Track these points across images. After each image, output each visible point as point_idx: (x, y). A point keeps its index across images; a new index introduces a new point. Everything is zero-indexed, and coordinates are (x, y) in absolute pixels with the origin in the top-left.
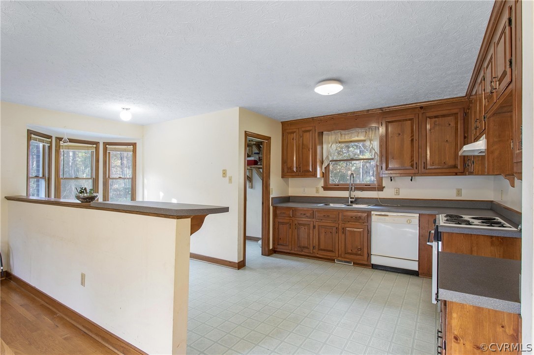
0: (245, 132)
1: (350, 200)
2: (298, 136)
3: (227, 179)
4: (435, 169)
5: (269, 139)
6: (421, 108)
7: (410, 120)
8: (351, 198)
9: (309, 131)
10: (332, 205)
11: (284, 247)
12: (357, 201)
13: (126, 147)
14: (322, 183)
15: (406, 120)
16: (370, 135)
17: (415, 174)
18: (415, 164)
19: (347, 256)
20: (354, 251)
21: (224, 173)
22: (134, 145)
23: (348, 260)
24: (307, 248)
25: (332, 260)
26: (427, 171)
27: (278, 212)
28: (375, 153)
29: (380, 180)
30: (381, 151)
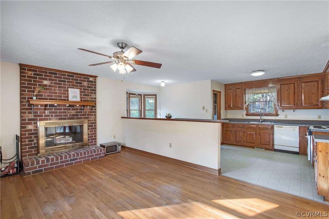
0: (213, 90)
1: (261, 120)
2: (233, 91)
3: (205, 110)
4: (307, 106)
5: (220, 92)
6: (299, 78)
7: (293, 83)
8: (261, 119)
9: (239, 88)
10: (251, 122)
11: (229, 142)
12: (265, 121)
13: (152, 96)
14: (245, 112)
15: (291, 84)
16: (271, 90)
17: (296, 109)
18: (296, 104)
19: (262, 145)
20: (265, 143)
21: (204, 108)
22: (156, 95)
23: (262, 147)
24: (240, 142)
25: (254, 147)
26: (302, 107)
27: (225, 125)
28: (274, 98)
29: (277, 111)
30: (278, 98)
